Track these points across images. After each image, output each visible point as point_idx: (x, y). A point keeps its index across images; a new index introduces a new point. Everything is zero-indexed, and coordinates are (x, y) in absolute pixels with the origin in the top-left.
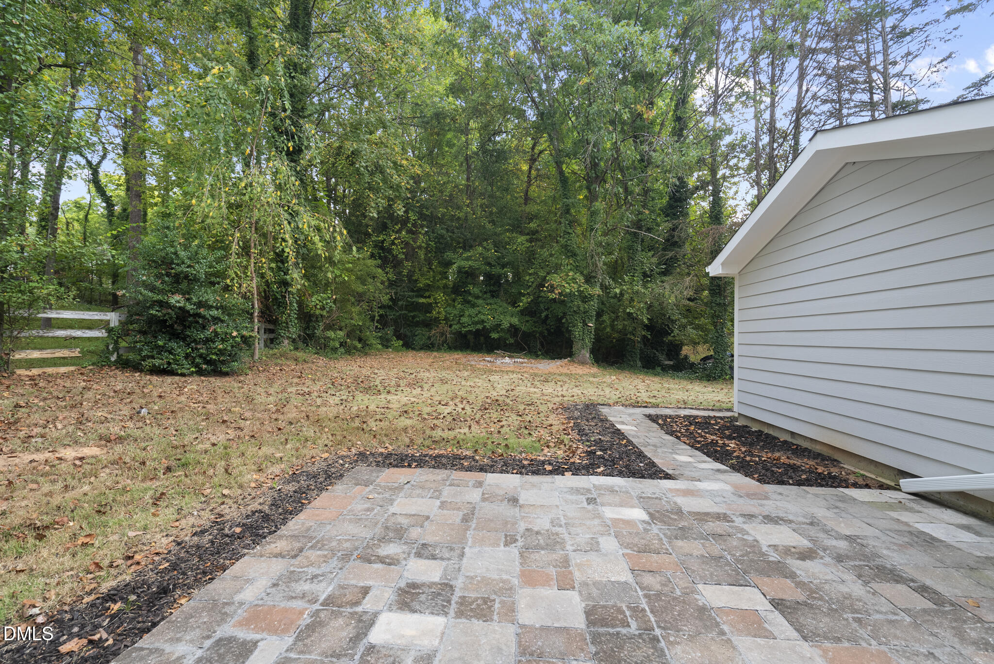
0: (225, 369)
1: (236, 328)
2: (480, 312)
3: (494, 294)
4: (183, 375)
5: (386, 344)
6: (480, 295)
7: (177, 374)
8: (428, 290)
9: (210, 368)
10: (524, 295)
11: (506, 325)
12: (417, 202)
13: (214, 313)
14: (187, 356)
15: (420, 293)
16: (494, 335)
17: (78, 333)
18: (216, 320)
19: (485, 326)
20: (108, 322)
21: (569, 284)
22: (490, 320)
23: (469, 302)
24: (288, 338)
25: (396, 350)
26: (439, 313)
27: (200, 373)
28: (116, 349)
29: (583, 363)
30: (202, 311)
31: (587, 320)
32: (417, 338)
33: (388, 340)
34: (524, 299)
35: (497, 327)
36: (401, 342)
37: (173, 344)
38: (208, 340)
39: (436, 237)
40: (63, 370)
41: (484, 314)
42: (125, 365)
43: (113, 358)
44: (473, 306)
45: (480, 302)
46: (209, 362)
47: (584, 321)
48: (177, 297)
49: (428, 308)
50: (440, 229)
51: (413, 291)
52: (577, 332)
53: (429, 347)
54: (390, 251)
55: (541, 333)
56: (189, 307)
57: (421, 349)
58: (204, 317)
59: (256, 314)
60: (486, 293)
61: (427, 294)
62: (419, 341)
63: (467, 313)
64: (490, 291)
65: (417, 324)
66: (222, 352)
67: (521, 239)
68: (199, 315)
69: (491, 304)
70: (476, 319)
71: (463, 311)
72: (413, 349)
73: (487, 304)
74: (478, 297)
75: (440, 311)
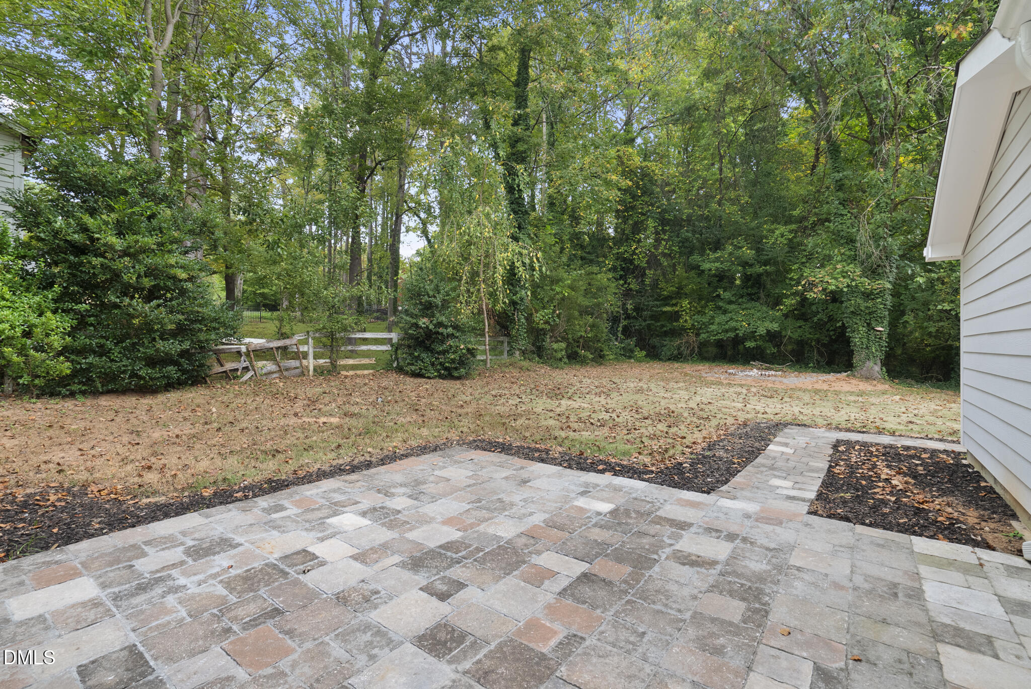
0: (456, 374)
1: (464, 343)
2: (732, 319)
3: (753, 297)
4: (429, 378)
5: (627, 354)
6: (733, 299)
7: (424, 377)
8: (676, 298)
9: (446, 373)
10: (787, 297)
11: (762, 331)
12: (658, 207)
13: (450, 330)
14: (433, 364)
15: (666, 300)
16: (750, 344)
17: (374, 348)
18: (452, 336)
19: (737, 334)
20: (391, 339)
21: (836, 279)
22: (744, 326)
23: (720, 308)
24: (519, 349)
25: (639, 361)
26: (686, 321)
27: (441, 377)
28: (397, 359)
29: (868, 378)
30: (441, 330)
31: (874, 324)
32: (665, 349)
33: (632, 351)
34: (787, 302)
35: (752, 335)
36: (644, 353)
37: (424, 355)
38: (444, 352)
39: (680, 241)
40: (366, 372)
41: (737, 321)
42: (400, 370)
43: (395, 365)
44: (725, 312)
45: (732, 307)
46: (446, 369)
47: (869, 324)
48: (425, 320)
49: (676, 316)
50: (685, 233)
51: (657, 300)
52: (858, 338)
53: (677, 357)
54: (631, 262)
55: (818, 341)
56: (431, 327)
57: (669, 359)
58: (442, 334)
59: (487, 330)
60: (742, 297)
61: (674, 302)
62: (665, 352)
63: (717, 320)
64: (748, 294)
65: (666, 334)
66: (453, 361)
67: (781, 229)
68: (438, 333)
69: (746, 309)
70: (727, 327)
71: (713, 317)
72: (660, 360)
73: (743, 310)
74: (730, 302)
75: (686, 320)
